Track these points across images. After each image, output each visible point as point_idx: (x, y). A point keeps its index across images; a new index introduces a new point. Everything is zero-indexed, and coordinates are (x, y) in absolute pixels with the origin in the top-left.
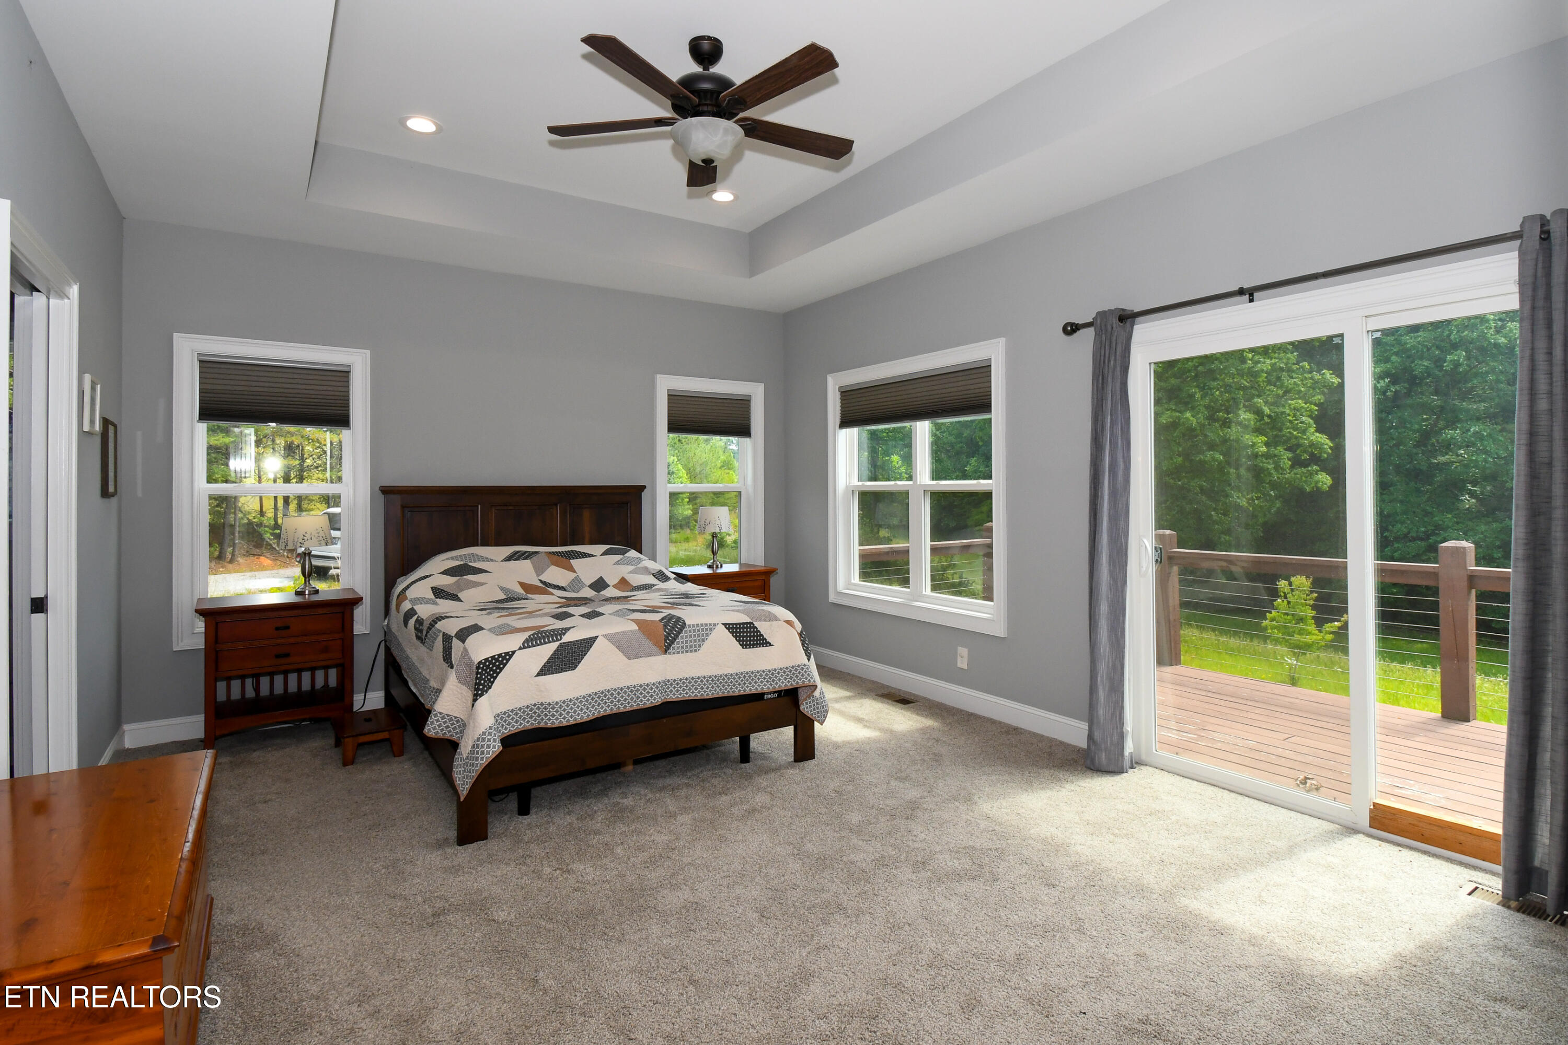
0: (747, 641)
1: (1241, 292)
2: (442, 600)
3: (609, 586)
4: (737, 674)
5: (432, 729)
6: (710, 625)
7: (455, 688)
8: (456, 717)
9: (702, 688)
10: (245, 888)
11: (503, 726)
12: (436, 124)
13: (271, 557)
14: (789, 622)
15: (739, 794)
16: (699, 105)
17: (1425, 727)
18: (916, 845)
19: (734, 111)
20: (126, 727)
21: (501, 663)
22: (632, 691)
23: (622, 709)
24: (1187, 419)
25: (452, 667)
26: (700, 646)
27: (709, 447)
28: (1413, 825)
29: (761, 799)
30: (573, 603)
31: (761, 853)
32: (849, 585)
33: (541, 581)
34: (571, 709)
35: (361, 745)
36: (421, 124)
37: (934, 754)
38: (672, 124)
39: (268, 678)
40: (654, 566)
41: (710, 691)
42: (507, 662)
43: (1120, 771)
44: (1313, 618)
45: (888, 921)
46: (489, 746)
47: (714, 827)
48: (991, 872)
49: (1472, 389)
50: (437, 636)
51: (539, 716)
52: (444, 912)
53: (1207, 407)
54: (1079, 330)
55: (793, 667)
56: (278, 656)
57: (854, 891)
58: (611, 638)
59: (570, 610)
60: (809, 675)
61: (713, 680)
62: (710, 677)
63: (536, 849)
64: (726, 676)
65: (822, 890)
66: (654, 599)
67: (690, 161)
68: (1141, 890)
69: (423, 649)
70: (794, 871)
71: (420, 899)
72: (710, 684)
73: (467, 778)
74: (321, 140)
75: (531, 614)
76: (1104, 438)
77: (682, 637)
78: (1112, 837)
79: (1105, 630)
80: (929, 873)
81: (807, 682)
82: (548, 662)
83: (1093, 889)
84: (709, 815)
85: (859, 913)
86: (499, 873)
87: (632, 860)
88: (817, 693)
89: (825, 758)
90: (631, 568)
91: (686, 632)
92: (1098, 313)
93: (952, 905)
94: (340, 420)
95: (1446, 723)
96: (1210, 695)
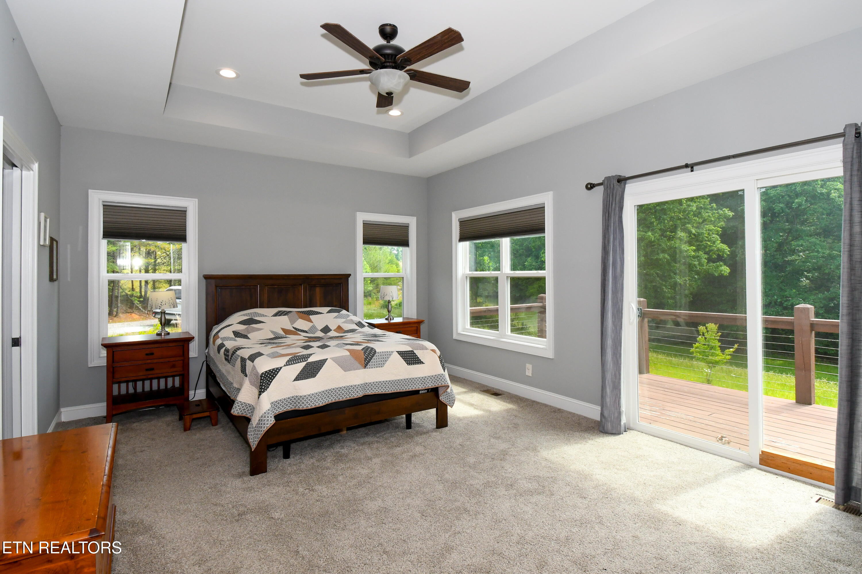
0: (410, 361)
1: (687, 166)
2: (239, 338)
3: (331, 330)
4: (405, 380)
5: (236, 411)
6: (390, 352)
7: (248, 387)
8: (249, 404)
9: (385, 387)
10: (133, 500)
11: (275, 409)
12: (236, 73)
13: (138, 314)
14: (433, 351)
15: (406, 446)
16: (385, 62)
17: (787, 408)
18: (507, 475)
19: (404, 66)
20: (62, 410)
21: (274, 373)
22: (346, 389)
23: (341, 399)
24: (649, 236)
25: (246, 376)
26: (384, 364)
27: (381, 252)
28: (784, 463)
29: (418, 449)
30: (312, 339)
31: (420, 480)
32: (464, 329)
33: (294, 328)
34: (313, 399)
35: (194, 419)
36: (228, 73)
37: (514, 424)
38: (370, 73)
39: (141, 382)
40: (356, 319)
41: (390, 389)
42: (277, 373)
43: (619, 433)
44: (719, 346)
45: (493, 518)
46: (268, 420)
47: (393, 465)
48: (550, 490)
49: (807, 219)
50: (238, 359)
51: (295, 403)
52: (244, 513)
53: (660, 229)
54: (595, 187)
55: (436, 375)
56: (147, 370)
57: (474, 501)
58: (335, 360)
59: (311, 344)
60: (445, 380)
61: (391, 383)
62: (390, 381)
63: (293, 478)
64: (399, 380)
65: (456, 501)
66: (357, 337)
67: (379, 92)
68: (634, 500)
69: (229, 366)
70: (439, 490)
71: (230, 506)
72: (390, 385)
73: (256, 438)
74: (173, 82)
75: (289, 346)
76: (609, 247)
77: (374, 359)
78: (616, 470)
79: (610, 355)
80: (515, 491)
81: (443, 384)
82: (300, 373)
83: (607, 499)
84: (390, 458)
85: (477, 513)
86: (274, 491)
87: (348, 484)
88: (449, 390)
89: (453, 426)
90: (344, 320)
91: (376, 356)
92: (606, 178)
93: (529, 509)
94: (182, 238)
95: (798, 406)
96: (666, 390)
